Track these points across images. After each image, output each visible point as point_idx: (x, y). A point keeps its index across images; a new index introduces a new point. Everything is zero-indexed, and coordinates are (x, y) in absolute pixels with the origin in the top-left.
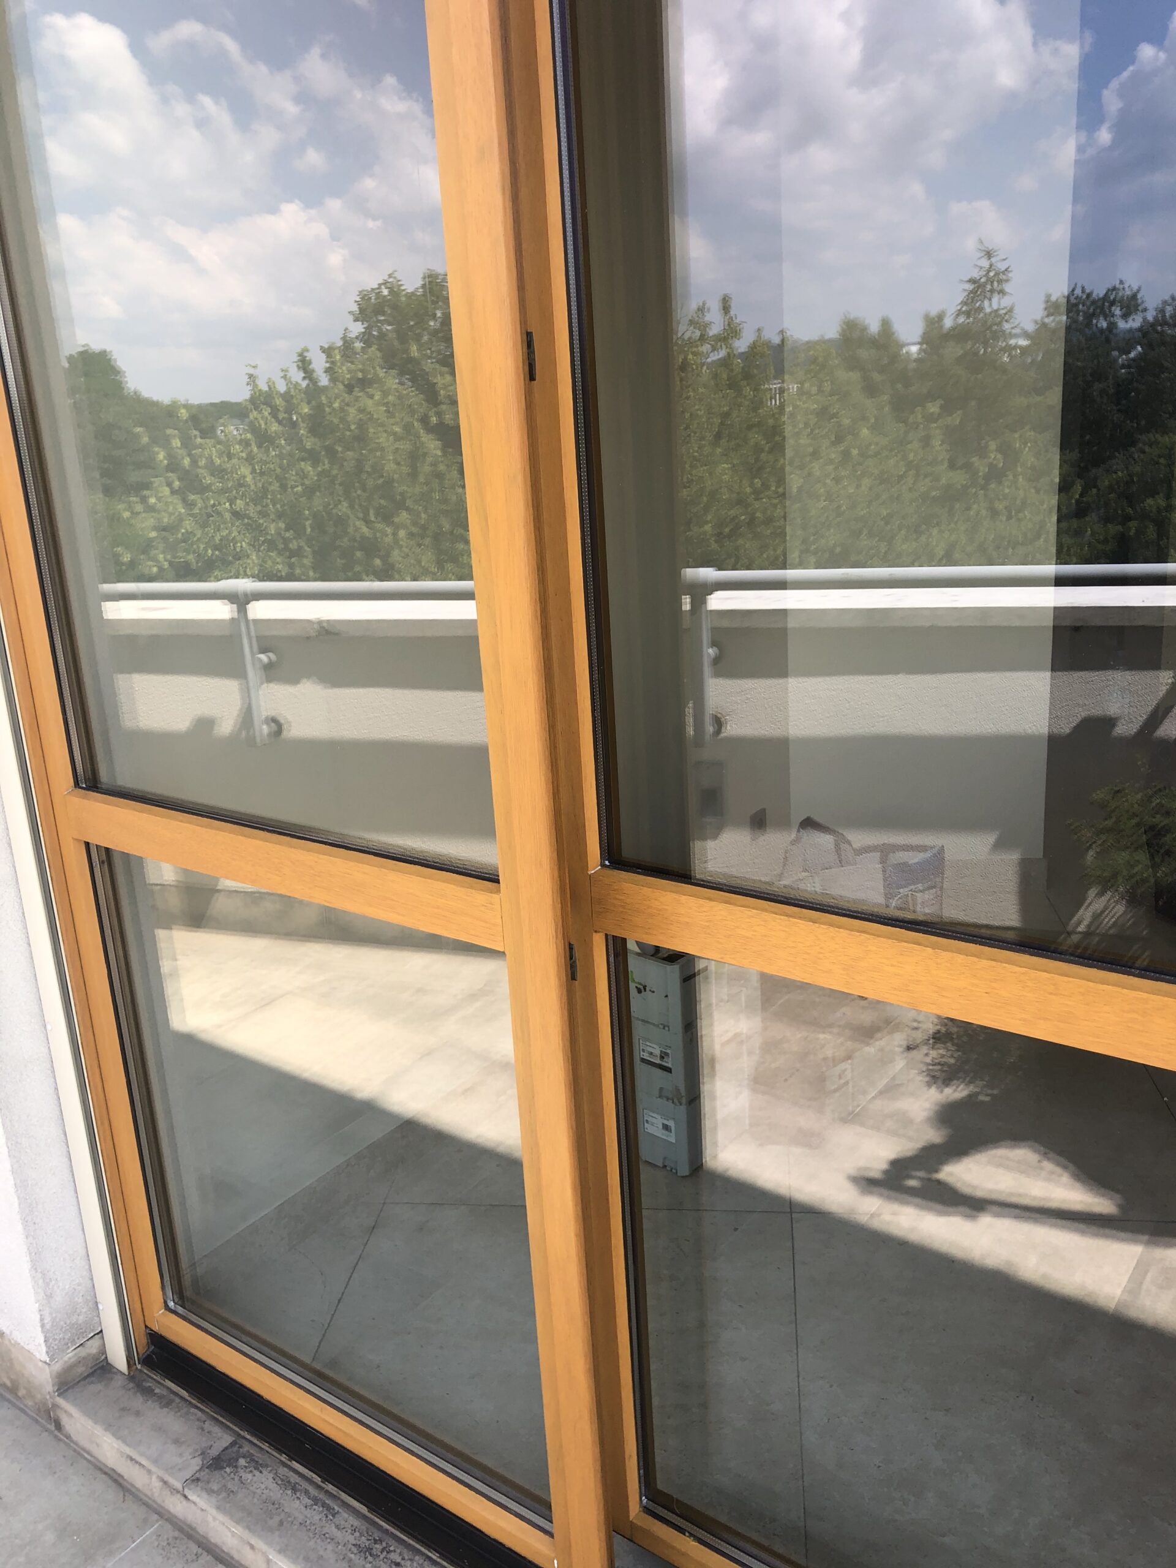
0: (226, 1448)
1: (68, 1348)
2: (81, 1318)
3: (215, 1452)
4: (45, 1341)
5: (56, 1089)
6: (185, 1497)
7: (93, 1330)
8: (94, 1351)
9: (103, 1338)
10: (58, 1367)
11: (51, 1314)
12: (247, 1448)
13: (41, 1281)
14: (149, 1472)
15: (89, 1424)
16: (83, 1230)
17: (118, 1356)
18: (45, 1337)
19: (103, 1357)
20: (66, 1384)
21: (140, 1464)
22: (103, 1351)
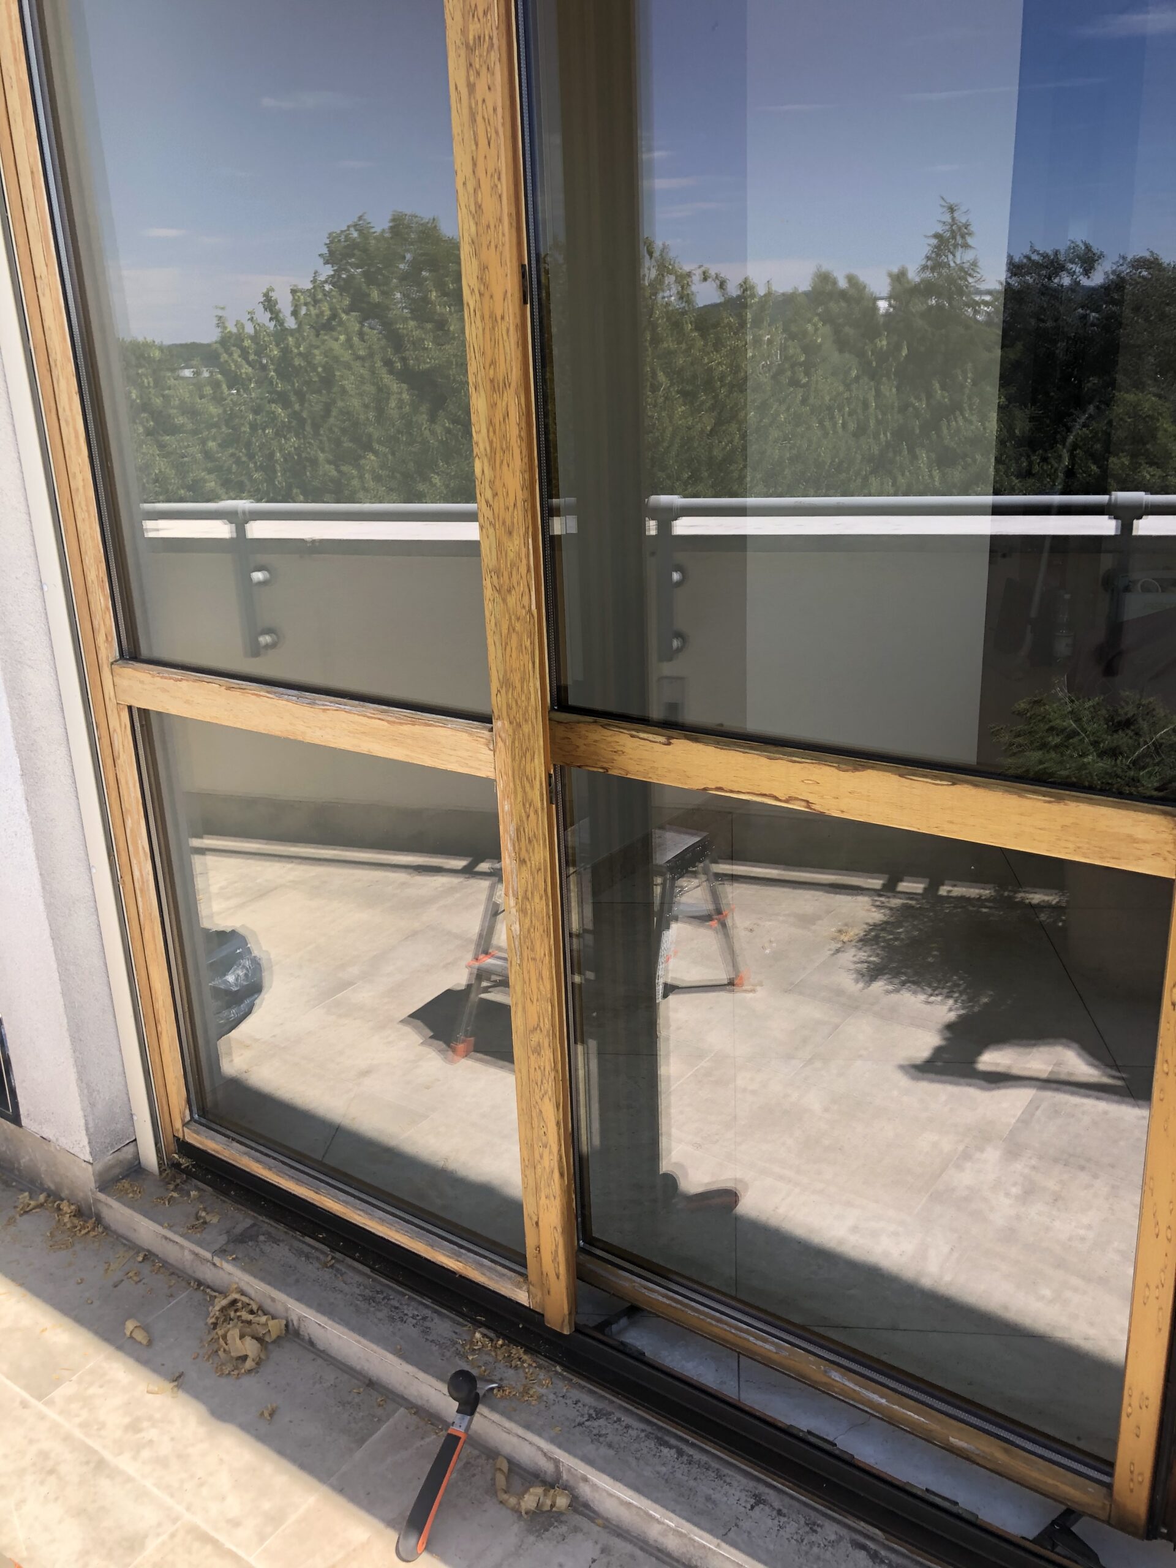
0: (248, 1228)
1: (108, 1151)
2: (119, 1126)
3: (239, 1229)
4: (89, 1143)
5: (99, 925)
6: (214, 1265)
7: (128, 1138)
8: (130, 1156)
9: (136, 1145)
10: (99, 1166)
11: (94, 1120)
12: (265, 1227)
13: (86, 1091)
14: (182, 1247)
15: (127, 1212)
16: (120, 1050)
17: (150, 1160)
18: (89, 1139)
19: (137, 1162)
20: (108, 1183)
21: (174, 1242)
22: (137, 1156)
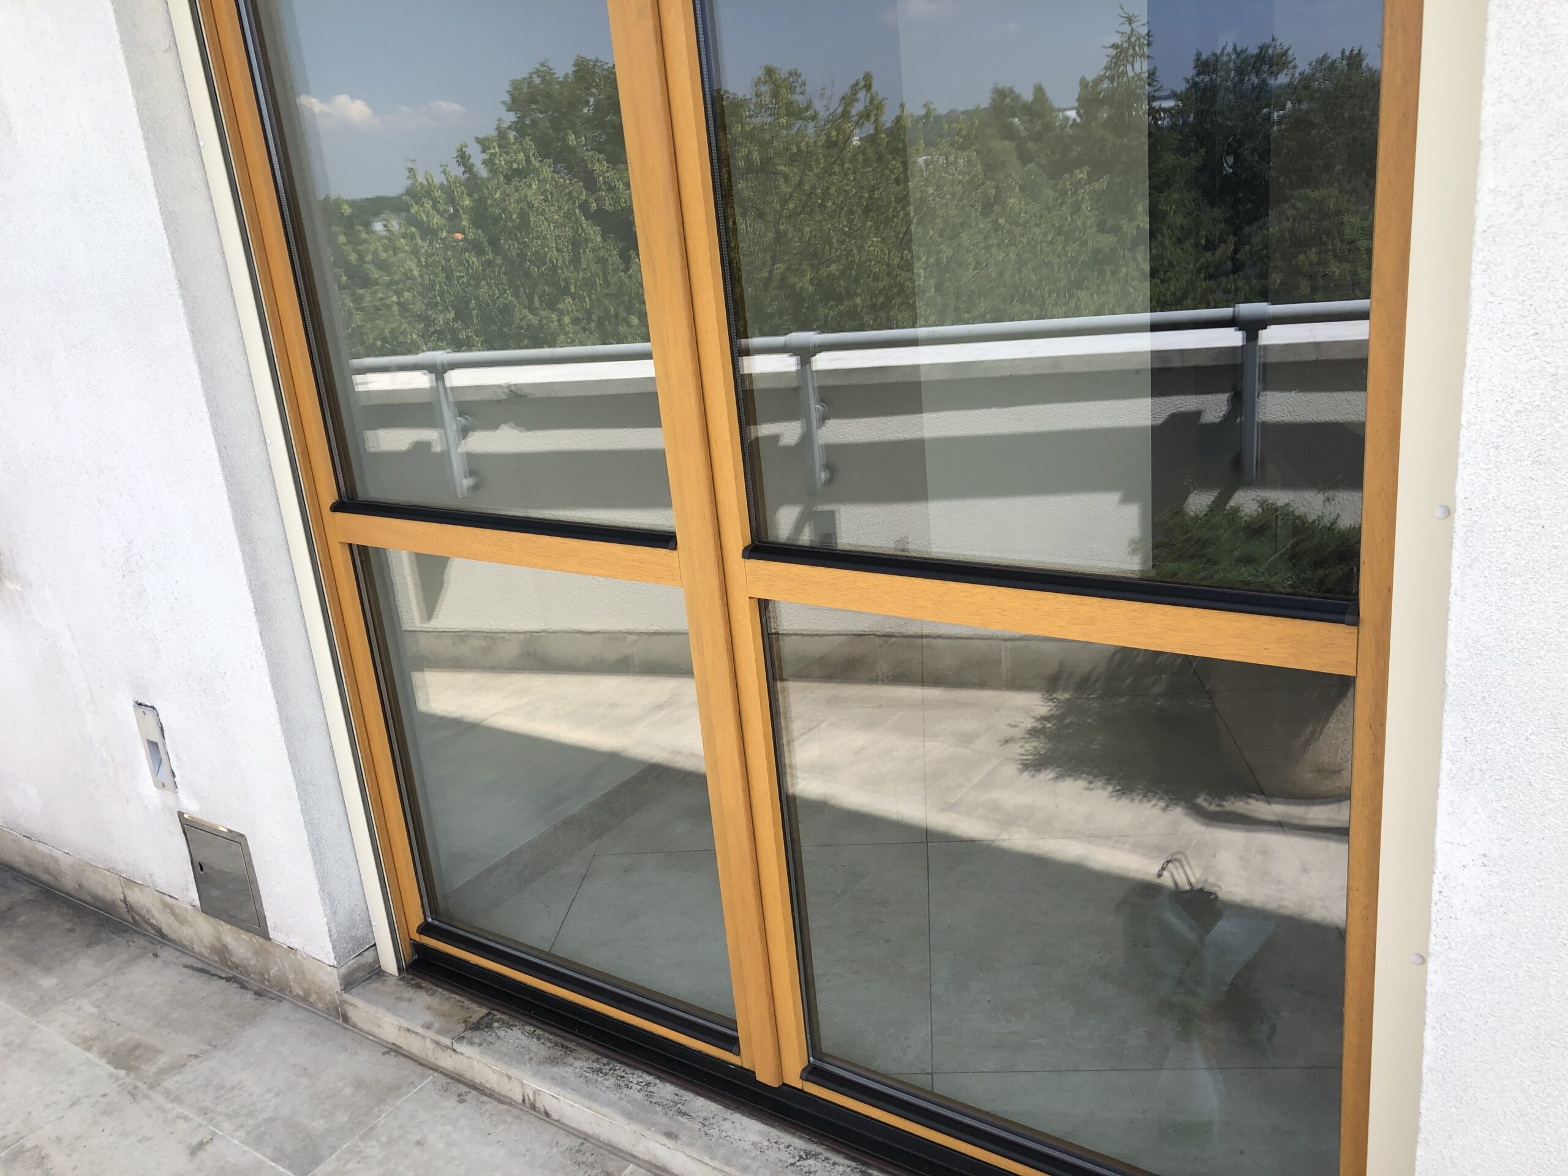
0: (483, 1017)
1: (351, 955)
2: (359, 932)
3: (474, 1019)
4: (333, 948)
5: (332, 747)
6: (455, 1051)
7: (369, 943)
8: (370, 960)
9: (376, 949)
10: (343, 970)
11: (336, 927)
12: (499, 1016)
13: (327, 901)
14: (424, 1038)
15: (371, 1009)
16: (357, 862)
17: (389, 963)
18: (333, 945)
19: (377, 966)
20: (349, 983)
21: (416, 1033)
22: (377, 960)
